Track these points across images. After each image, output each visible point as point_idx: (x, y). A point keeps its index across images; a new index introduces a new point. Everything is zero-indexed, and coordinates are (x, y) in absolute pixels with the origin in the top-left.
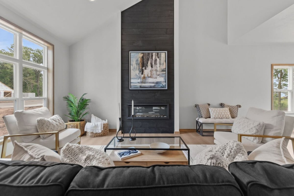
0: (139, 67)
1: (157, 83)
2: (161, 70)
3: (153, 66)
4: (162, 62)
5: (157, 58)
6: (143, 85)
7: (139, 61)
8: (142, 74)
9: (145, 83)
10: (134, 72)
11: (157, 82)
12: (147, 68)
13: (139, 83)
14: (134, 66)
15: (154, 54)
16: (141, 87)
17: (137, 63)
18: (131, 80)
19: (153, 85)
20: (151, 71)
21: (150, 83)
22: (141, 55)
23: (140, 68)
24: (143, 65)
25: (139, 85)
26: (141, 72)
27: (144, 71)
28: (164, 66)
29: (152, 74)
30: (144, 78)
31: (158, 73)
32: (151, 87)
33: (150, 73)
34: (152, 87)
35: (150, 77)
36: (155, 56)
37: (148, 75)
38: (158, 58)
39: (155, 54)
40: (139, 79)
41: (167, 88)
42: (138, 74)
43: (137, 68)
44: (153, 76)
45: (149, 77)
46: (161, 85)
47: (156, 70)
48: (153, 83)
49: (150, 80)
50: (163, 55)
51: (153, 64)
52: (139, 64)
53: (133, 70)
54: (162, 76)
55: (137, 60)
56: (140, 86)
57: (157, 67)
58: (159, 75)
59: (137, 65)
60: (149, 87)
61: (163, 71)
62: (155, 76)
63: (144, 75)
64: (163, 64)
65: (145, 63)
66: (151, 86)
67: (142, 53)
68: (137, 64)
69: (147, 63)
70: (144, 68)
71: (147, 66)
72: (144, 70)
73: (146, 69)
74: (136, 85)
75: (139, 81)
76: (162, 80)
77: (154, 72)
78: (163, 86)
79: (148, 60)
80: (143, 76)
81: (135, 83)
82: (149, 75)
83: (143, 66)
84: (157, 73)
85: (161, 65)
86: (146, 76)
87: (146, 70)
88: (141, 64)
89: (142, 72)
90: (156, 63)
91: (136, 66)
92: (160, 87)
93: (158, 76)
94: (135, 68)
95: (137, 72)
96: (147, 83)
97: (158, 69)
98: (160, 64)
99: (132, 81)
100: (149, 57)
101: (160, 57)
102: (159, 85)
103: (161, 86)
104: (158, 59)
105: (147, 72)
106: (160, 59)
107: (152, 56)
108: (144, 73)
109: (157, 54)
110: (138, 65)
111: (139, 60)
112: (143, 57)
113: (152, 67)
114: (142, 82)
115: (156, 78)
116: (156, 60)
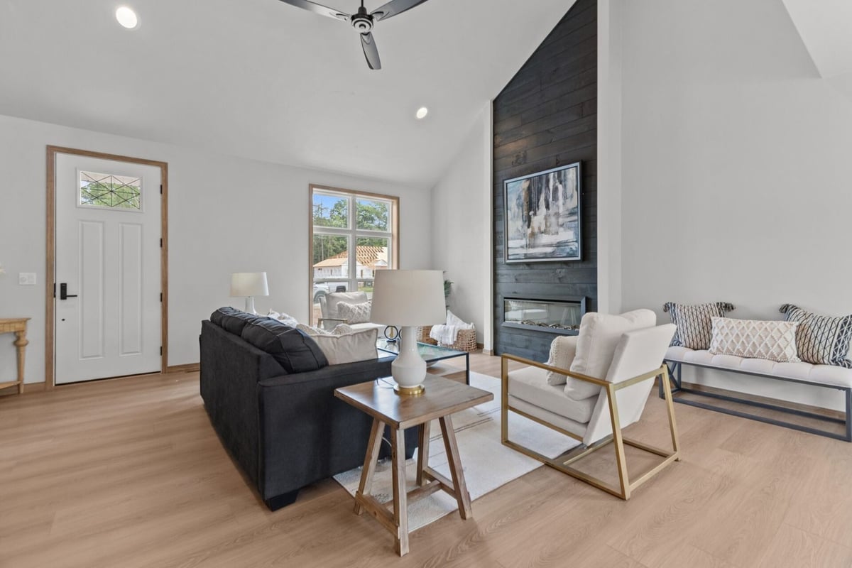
0: (523, 212)
1: (559, 245)
2: (567, 213)
3: (550, 206)
4: (569, 192)
5: (558, 184)
6: (531, 251)
7: (523, 198)
8: (529, 226)
9: (533, 247)
10: (514, 224)
11: (558, 243)
12: (537, 213)
13: (522, 247)
14: (513, 211)
15: (551, 176)
16: (526, 256)
17: (519, 203)
18: (509, 242)
19: (550, 250)
20: (546, 218)
21: (544, 246)
22: (525, 185)
23: (525, 213)
24: (531, 206)
25: (524, 251)
26: (527, 223)
27: (532, 220)
28: (575, 202)
29: (548, 224)
30: (533, 234)
31: (561, 220)
32: (545, 256)
34: (548, 256)
35: (545, 232)
36: (554, 180)
37: (539, 229)
38: (561, 183)
39: (554, 176)
40: (522, 239)
41: (579, 258)
42: (520, 228)
43: (518, 212)
44: (551, 229)
45: (542, 233)
46: (568, 250)
47: (557, 215)
48: (551, 245)
49: (545, 239)
50: (572, 174)
51: (551, 199)
52: (522, 206)
53: (511, 219)
54: (569, 228)
55: (519, 198)
56: (525, 254)
57: (558, 207)
58: (562, 226)
59: (519, 208)
60: (542, 256)
61: (572, 214)
62: (553, 228)
63: (533, 229)
64: (572, 196)
65: (534, 200)
66: (546, 253)
67: (528, 179)
68: (518, 205)
69: (539, 200)
70: (531, 213)
71: (538, 206)
72: (532, 216)
73: (535, 214)
74: (517, 251)
75: (523, 242)
76: (570, 236)
77: (553, 220)
78: (571, 252)
79: (539, 192)
80: (529, 231)
81: (516, 248)
82: (543, 229)
83: (530, 209)
84: (558, 222)
85: (568, 200)
86: (536, 230)
87: (536, 217)
88: (525, 203)
89: (528, 221)
90: (555, 198)
91: (517, 210)
92: (565, 255)
93: (561, 229)
94: (516, 214)
95: (520, 223)
96: (538, 246)
97: (561, 210)
98: (565, 197)
99: (511, 244)
100: (542, 185)
101: (565, 180)
102: (563, 250)
103: (568, 253)
105: (538, 220)
106: (565, 187)
107: (548, 181)
108: (531, 224)
109: (558, 174)
110: (521, 208)
111: (523, 194)
112: (529, 188)
113: (547, 207)
114: (529, 246)
115: (557, 233)
116: (556, 189)
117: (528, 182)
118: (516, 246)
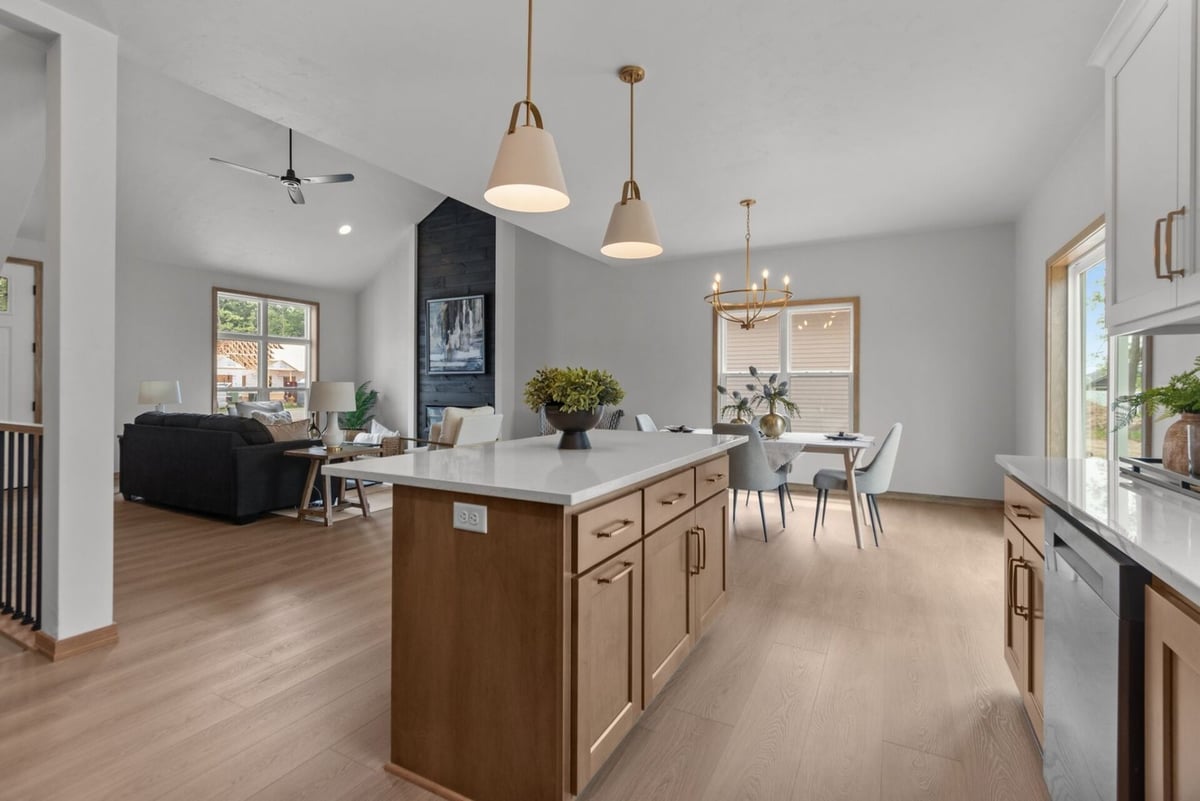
0: (442, 330)
1: (469, 361)
2: (475, 335)
3: (463, 327)
4: (477, 318)
5: (469, 310)
6: (449, 364)
7: (442, 318)
8: (447, 343)
9: (450, 361)
10: (436, 341)
11: (469, 359)
12: (454, 332)
13: (441, 361)
14: (434, 328)
15: (464, 302)
16: (445, 369)
18: (431, 355)
19: (462, 364)
20: (460, 337)
21: (459, 361)
22: (444, 307)
23: (444, 331)
24: (448, 326)
25: (442, 365)
27: (449, 338)
28: (480, 327)
29: (462, 342)
30: (450, 350)
31: (471, 340)
32: (460, 369)
33: (458, 340)
34: (462, 370)
35: (459, 349)
36: (467, 307)
37: (455, 346)
38: (471, 309)
39: (466, 303)
40: (441, 354)
41: (483, 372)
42: (440, 344)
43: (438, 330)
45: (457, 350)
46: (476, 366)
47: (468, 335)
48: (463, 361)
49: (460, 355)
50: (479, 303)
51: (464, 322)
52: (442, 324)
53: (432, 335)
54: (477, 347)
55: (439, 317)
56: (444, 367)
57: (469, 329)
58: (472, 345)
59: (439, 326)
60: (457, 369)
61: (478, 336)
62: (465, 347)
63: (450, 345)
65: (451, 321)
66: (460, 367)
67: (447, 302)
68: (438, 323)
69: (455, 321)
70: (449, 332)
71: (454, 327)
73: (452, 333)
74: (437, 364)
75: (442, 357)
76: (476, 353)
77: (465, 339)
78: (478, 367)
79: (455, 315)
80: (447, 347)
81: (437, 361)
82: (458, 346)
83: (447, 329)
84: (469, 341)
85: (476, 325)
86: (453, 347)
87: (452, 336)
88: (444, 322)
89: (446, 339)
90: (467, 322)
91: (437, 327)
92: (473, 369)
93: (471, 348)
95: (439, 340)
96: (455, 361)
97: (471, 332)
98: (474, 322)
99: (432, 357)
100: (457, 309)
101: (474, 308)
102: (471, 365)
103: (476, 368)
104: (471, 312)
105: (454, 338)
106: (474, 313)
107: (462, 306)
108: (449, 341)
109: (469, 302)
110: (441, 327)
111: (442, 314)
112: (447, 310)
113: (461, 328)
114: (448, 360)
115: (468, 351)
116: (467, 314)
117: (446, 306)
118: (437, 359)
